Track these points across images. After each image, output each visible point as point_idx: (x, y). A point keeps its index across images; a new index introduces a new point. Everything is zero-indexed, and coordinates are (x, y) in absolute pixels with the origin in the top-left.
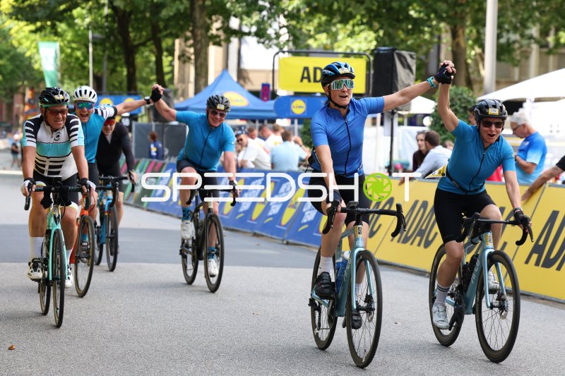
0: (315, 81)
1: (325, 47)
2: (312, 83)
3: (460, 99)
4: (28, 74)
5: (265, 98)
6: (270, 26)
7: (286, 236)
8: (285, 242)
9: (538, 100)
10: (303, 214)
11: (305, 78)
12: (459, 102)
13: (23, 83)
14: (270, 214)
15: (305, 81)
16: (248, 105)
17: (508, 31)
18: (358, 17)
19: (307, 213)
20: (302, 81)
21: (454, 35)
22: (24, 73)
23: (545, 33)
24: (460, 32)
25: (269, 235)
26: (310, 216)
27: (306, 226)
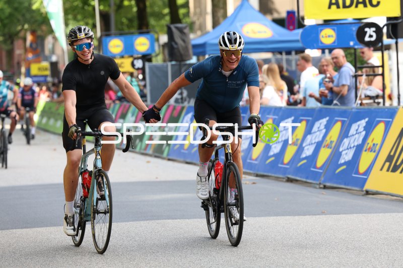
0: (345, 6)
2: (341, 9)
4: (28, 16)
5: (291, 27)
7: (322, 179)
8: (322, 186)
10: (340, 154)
11: (334, 4)
13: (23, 26)
14: (304, 156)
15: (334, 7)
16: (273, 36)
19: (344, 153)
20: (330, 7)
22: (23, 15)
25: (304, 180)
26: (347, 156)
27: (344, 167)
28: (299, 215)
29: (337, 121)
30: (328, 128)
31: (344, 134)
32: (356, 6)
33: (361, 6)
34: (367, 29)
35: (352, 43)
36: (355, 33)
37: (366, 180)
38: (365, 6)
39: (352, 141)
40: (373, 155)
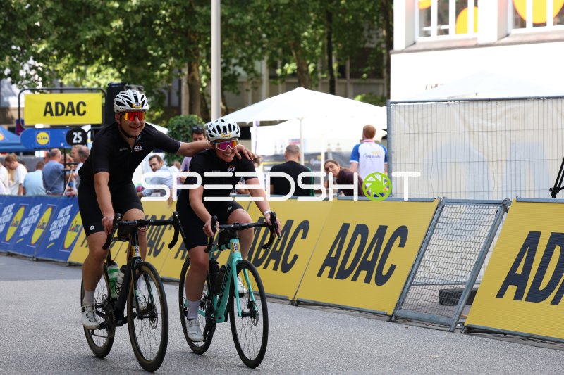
0: (57, 114)
1: (76, 84)
2: (54, 117)
3: (190, 126)
6: (22, 68)
7: (35, 253)
8: (35, 259)
9: (263, 124)
10: (50, 233)
11: (48, 112)
12: (189, 128)
14: (22, 235)
15: (48, 115)
17: (235, 65)
18: (103, 58)
19: (53, 232)
20: (45, 115)
21: (190, 70)
23: (272, 66)
24: (195, 67)
25: (21, 254)
26: (55, 235)
27: (53, 244)
28: (11, 280)
29: (49, 207)
30: (42, 212)
31: (54, 217)
32: (67, 115)
33: (70, 114)
34: (74, 133)
35: (62, 144)
36: (65, 137)
37: (69, 254)
38: (74, 114)
39: (60, 223)
40: (76, 234)
